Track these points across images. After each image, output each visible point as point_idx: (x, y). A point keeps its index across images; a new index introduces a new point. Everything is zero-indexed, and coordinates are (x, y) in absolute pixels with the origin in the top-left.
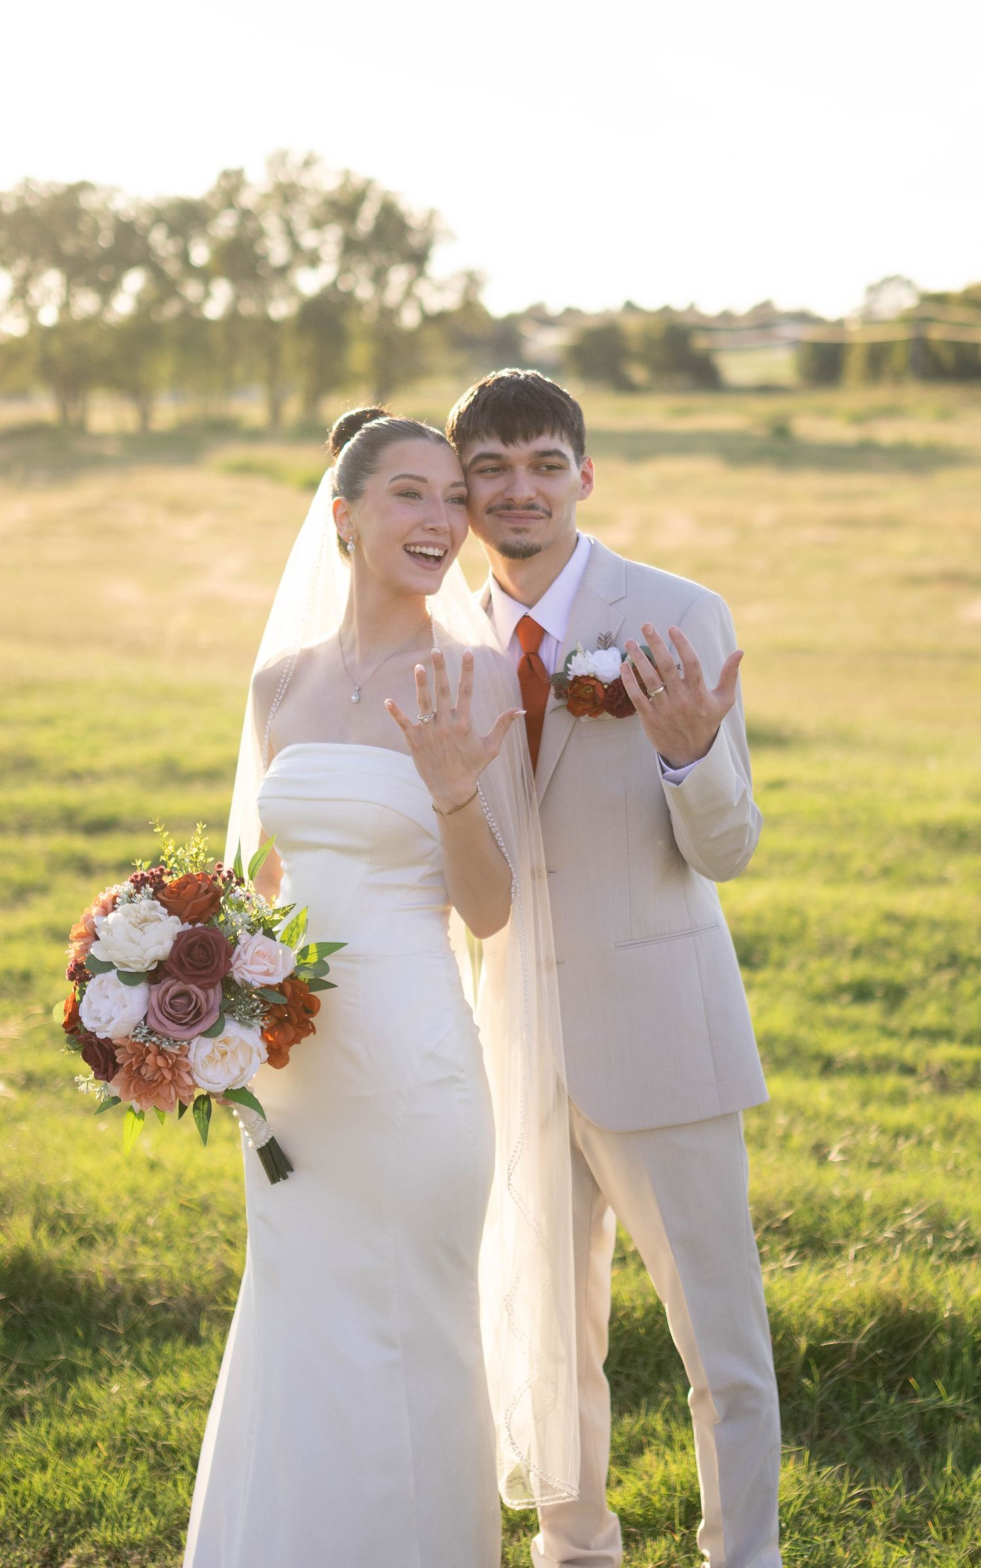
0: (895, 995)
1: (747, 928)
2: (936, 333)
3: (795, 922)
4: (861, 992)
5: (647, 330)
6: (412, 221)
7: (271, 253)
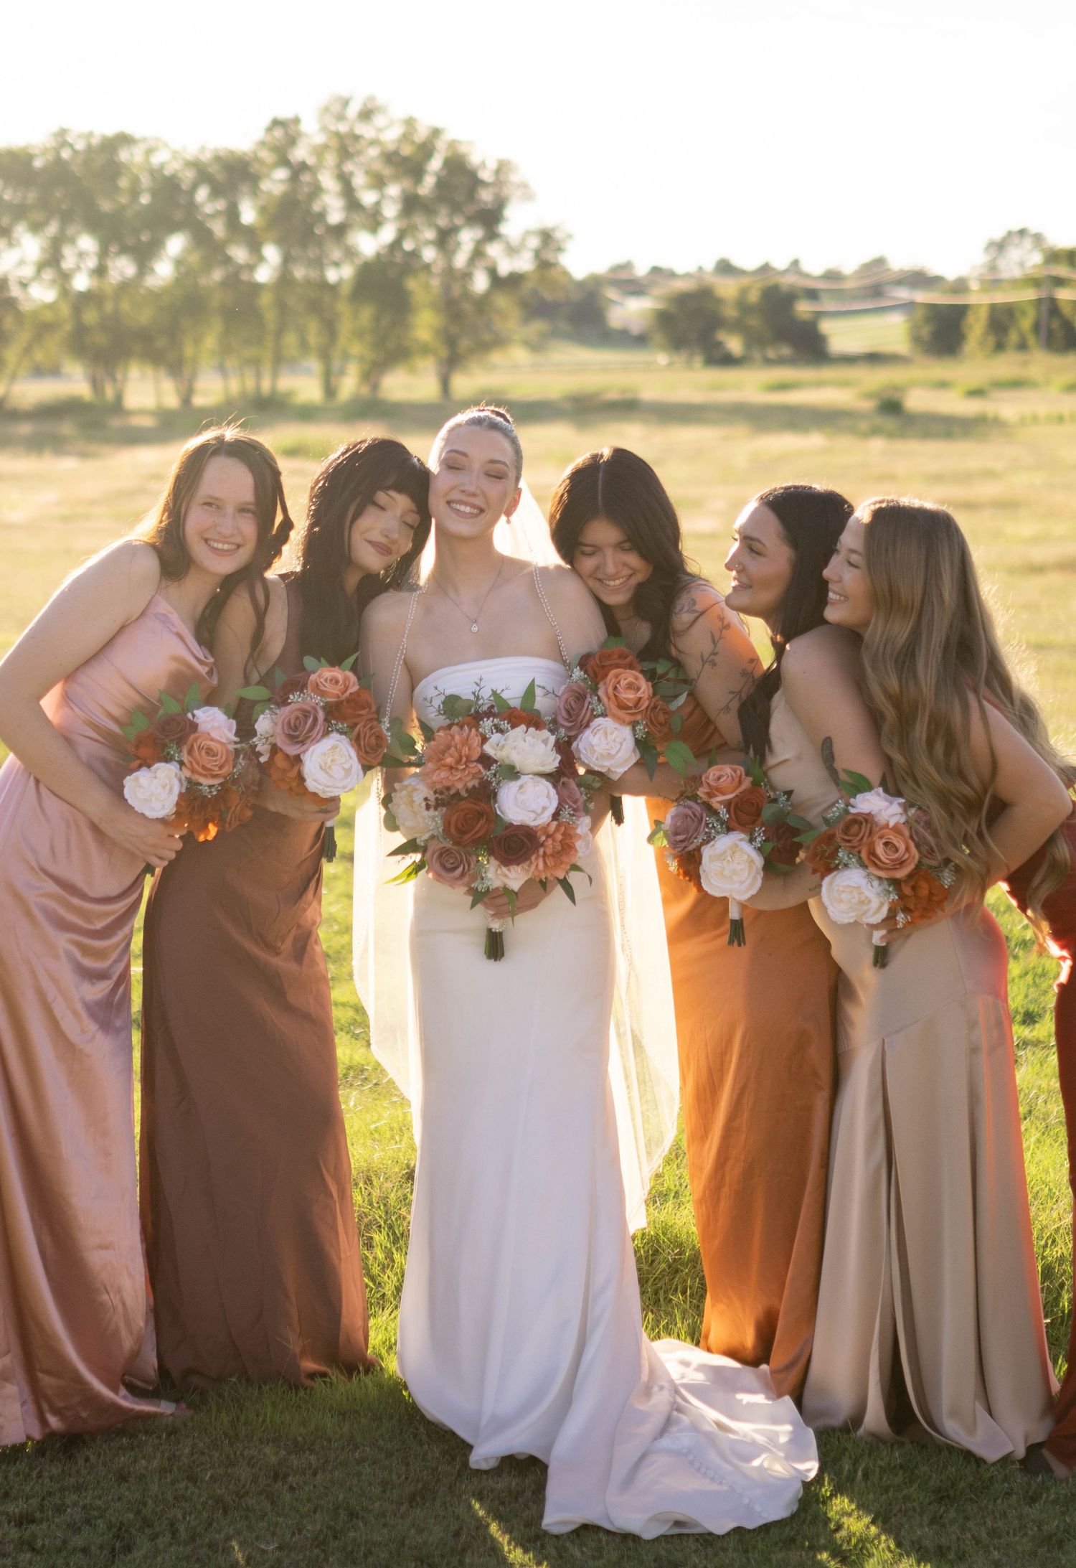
2: (1066, 295)
5: (744, 292)
6: (486, 175)
7: (329, 210)
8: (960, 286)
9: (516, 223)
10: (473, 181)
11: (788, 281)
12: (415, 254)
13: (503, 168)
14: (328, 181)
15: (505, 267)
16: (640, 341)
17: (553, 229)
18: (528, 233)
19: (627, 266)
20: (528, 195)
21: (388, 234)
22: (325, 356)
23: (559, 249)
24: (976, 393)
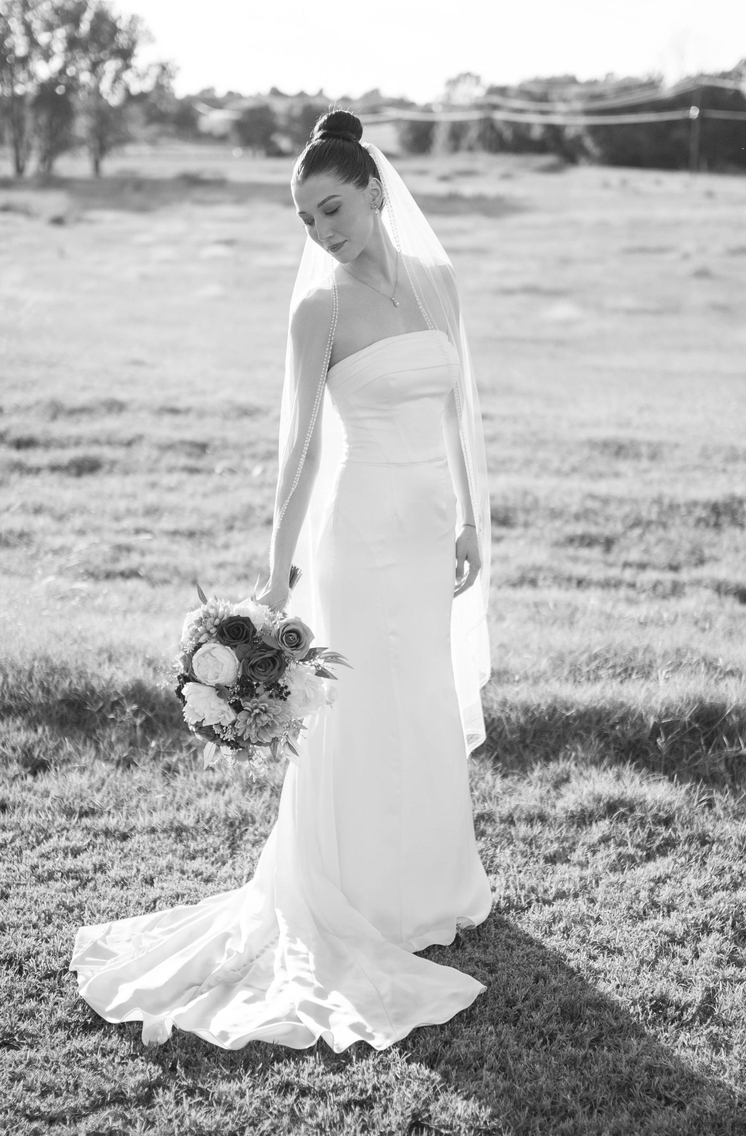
0: (609, 543)
1: (499, 502)
2: (499, 116)
3: (530, 499)
4: (587, 541)
5: (291, 108)
6: (121, 25)
7: (16, 46)
8: (428, 109)
9: (143, 58)
10: (115, 30)
11: (319, 102)
12: (75, 78)
13: (134, 20)
14: (15, 25)
15: (136, 88)
16: (222, 139)
17: (167, 64)
18: (150, 66)
19: (210, 91)
20: (151, 40)
21: (56, 63)
22: (17, 144)
23: (171, 77)
24: (444, 178)
